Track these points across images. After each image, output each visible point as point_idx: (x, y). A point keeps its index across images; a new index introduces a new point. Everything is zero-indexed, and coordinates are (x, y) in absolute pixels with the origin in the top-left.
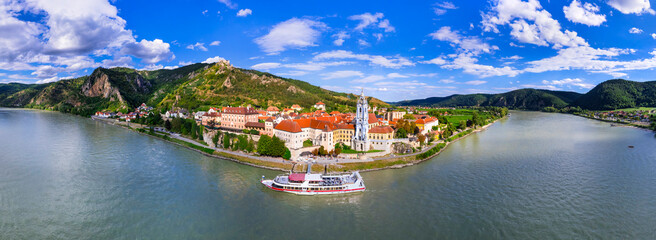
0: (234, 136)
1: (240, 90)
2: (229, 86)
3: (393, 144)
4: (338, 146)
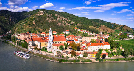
0: (21, 42)
1: (38, 25)
2: (34, 24)
3: (57, 51)
4: (44, 48)
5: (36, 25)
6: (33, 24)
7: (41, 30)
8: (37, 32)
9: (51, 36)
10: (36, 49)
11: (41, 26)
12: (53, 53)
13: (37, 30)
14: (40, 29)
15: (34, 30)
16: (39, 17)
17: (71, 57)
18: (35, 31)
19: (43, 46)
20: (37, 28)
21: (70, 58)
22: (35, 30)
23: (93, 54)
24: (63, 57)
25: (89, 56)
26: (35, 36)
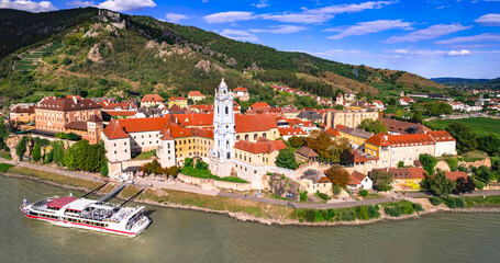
0: (46, 143)
1: (115, 67)
2: (96, 59)
3: (268, 174)
4: (189, 163)
5: (107, 65)
6: (90, 62)
7: (135, 86)
8: (120, 93)
9: (227, 112)
10: (154, 169)
11: (130, 69)
12: (245, 182)
13: (115, 84)
14: (127, 81)
15: (101, 87)
16: (112, 34)
17: (330, 194)
18: (107, 89)
19: (185, 155)
20: (113, 77)
21: (333, 201)
22: (106, 86)
23: (410, 178)
24: (304, 197)
25: (397, 184)
26: (119, 110)
